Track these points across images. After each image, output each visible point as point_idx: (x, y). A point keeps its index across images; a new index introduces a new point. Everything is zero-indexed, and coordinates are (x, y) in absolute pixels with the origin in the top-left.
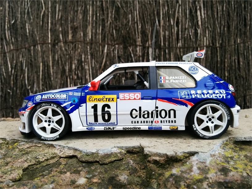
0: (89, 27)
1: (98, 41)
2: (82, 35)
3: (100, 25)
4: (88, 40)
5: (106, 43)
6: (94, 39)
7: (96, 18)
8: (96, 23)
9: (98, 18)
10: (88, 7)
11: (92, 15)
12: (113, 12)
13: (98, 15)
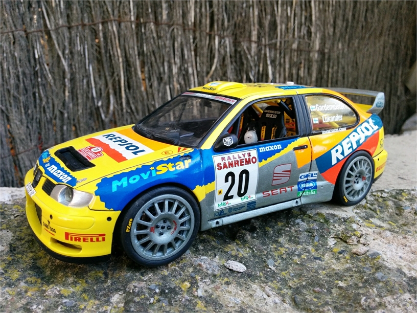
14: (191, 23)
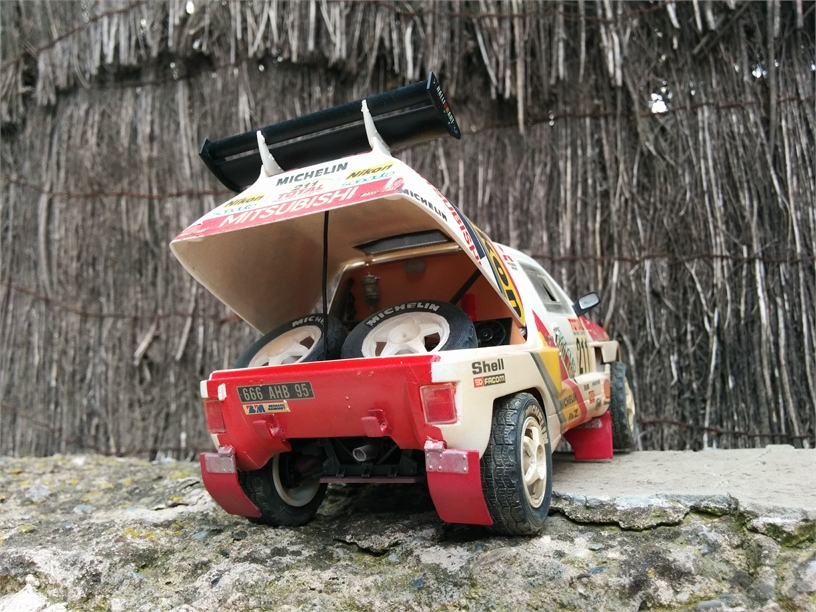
0: (564, 216)
1: (591, 252)
2: (545, 239)
3: (596, 208)
4: (562, 251)
5: (616, 256)
6: (578, 247)
7: (585, 193)
8: (585, 205)
9: (590, 190)
10: (561, 164)
11: (572, 185)
12: (632, 169)
13: (590, 181)
14: (565, 250)
